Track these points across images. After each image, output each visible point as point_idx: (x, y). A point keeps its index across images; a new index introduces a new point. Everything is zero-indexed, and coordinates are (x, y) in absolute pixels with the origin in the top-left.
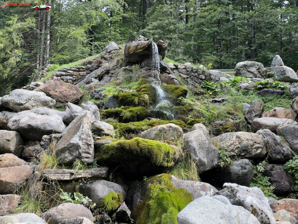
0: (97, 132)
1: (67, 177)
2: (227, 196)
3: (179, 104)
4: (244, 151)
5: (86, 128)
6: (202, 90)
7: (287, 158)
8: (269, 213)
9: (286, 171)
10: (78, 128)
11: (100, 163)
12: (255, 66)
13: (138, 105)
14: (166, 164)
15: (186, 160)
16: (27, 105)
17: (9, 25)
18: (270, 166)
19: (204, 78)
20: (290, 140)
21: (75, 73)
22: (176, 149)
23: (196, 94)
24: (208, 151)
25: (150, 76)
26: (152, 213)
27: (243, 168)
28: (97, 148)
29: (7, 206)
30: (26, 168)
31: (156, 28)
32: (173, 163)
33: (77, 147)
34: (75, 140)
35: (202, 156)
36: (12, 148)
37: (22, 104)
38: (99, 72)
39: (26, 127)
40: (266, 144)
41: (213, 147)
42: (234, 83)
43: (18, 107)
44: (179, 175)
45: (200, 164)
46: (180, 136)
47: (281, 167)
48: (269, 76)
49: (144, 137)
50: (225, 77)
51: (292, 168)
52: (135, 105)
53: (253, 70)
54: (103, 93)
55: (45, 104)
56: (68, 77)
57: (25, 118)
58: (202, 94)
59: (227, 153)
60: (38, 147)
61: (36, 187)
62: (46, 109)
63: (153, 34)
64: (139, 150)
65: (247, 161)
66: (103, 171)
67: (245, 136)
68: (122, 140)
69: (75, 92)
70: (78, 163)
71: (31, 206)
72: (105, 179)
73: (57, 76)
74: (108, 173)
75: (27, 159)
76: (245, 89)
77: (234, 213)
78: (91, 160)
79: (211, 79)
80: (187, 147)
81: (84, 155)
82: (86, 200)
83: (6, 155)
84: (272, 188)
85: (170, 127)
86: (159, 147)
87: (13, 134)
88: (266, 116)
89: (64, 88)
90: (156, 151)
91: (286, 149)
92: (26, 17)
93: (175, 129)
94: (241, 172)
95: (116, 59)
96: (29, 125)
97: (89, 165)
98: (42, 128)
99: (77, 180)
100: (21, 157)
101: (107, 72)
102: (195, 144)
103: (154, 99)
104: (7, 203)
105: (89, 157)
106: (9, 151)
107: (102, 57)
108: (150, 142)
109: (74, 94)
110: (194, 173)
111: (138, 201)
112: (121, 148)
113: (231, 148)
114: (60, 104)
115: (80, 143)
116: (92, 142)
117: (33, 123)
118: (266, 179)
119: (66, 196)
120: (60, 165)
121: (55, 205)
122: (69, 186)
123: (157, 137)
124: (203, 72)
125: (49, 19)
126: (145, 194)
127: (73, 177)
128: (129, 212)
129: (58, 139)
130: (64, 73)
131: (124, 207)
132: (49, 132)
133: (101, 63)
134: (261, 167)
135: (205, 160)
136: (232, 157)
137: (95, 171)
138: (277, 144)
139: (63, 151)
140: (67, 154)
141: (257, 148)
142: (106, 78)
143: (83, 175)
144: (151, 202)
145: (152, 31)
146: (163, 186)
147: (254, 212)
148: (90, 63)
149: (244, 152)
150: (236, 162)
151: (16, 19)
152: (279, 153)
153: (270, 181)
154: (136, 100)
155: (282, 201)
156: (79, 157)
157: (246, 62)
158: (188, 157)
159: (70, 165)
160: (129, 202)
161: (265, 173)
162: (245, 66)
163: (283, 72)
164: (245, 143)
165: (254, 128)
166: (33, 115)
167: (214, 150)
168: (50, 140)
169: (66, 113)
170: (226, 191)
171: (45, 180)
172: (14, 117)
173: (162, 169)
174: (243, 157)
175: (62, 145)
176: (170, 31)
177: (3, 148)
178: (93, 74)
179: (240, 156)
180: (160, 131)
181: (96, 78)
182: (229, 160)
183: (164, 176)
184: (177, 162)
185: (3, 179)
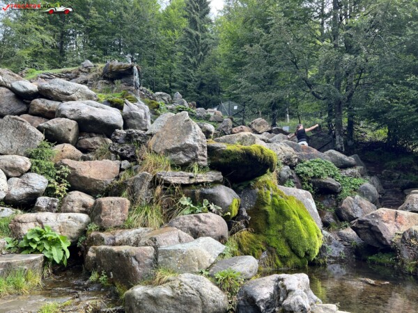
1: (187, 181)
4: (287, 159)
7: (296, 165)
12: (166, 95)
29: (119, 214)
30: (110, 163)
33: (194, 149)
34: (191, 141)
36: (71, 138)
37: (69, 94)
38: (79, 80)
43: (63, 97)
53: (165, 98)
55: (89, 97)
57: (85, 109)
65: (288, 167)
66: (220, 176)
70: (195, 165)
74: (224, 178)
78: (205, 164)
81: (199, 157)
83: (67, 145)
87: (74, 123)
96: (92, 117)
97: (204, 168)
98: (105, 121)
99: (196, 184)
100: (77, 148)
101: (86, 82)
104: (119, 209)
105: (204, 160)
107: (80, 70)
115: (197, 145)
116: (205, 144)
117: (95, 115)
119: (186, 201)
120: (175, 167)
122: (187, 190)
126: (255, 198)
127: (192, 181)
130: (48, 77)
133: (78, 74)
137: (214, 175)
139: (173, 150)
140: (181, 155)
143: (204, 180)
144: (268, 208)
148: (69, 72)
149: (287, 161)
156: (196, 159)
159: (185, 167)
162: (161, 95)
163: (183, 103)
174: (286, 164)
175: (169, 144)
177: (64, 138)
185: (86, 175)
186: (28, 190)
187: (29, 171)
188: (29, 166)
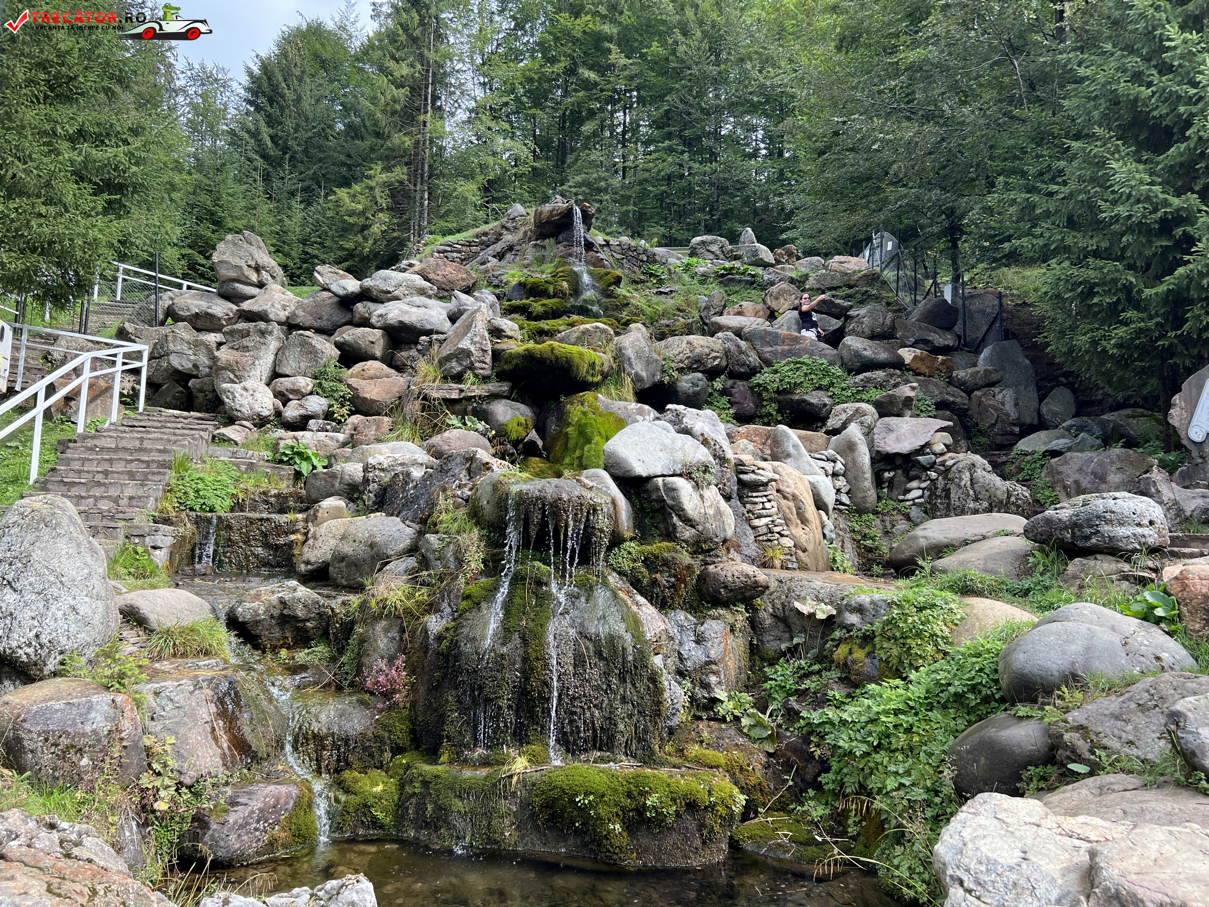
0: (496, 332)
1: (455, 395)
2: (670, 422)
3: (610, 295)
4: (696, 362)
5: (480, 327)
6: (642, 277)
7: (754, 371)
8: (725, 443)
9: (752, 388)
10: (468, 327)
11: (501, 376)
12: (717, 242)
13: (554, 297)
14: (590, 379)
15: (618, 373)
16: (397, 293)
17: (369, 177)
18: (730, 382)
19: (645, 259)
20: (758, 347)
21: (464, 249)
22: (604, 359)
23: (635, 282)
24: (648, 362)
25: (570, 255)
26: (571, 444)
27: (694, 385)
28: (497, 355)
29: (373, 432)
30: (398, 381)
31: (579, 185)
32: (600, 377)
33: (468, 353)
34: (465, 344)
35: (639, 368)
36: (378, 353)
37: (389, 292)
38: (498, 247)
39: (397, 324)
40: (727, 353)
41: (655, 356)
42: (687, 268)
43: (383, 296)
44: (609, 395)
45: (637, 379)
46: (609, 340)
47: (745, 383)
48: (736, 258)
49: (561, 341)
50: (676, 258)
51: (759, 385)
52: (549, 297)
53: (715, 248)
54: (504, 278)
55: (422, 292)
56: (455, 255)
57: (394, 312)
58: (643, 282)
59: (673, 365)
60: (413, 353)
61: (413, 407)
62: (424, 299)
63: (576, 194)
64: (553, 358)
65: (700, 375)
66: (505, 387)
67: (699, 341)
68: (531, 345)
69: (464, 276)
70: (469, 375)
71: (407, 433)
72: (507, 398)
73: (439, 252)
74: (511, 390)
75: (400, 369)
76: (702, 275)
77: (679, 444)
78: (487, 373)
79: (655, 261)
80: (619, 356)
81: (477, 365)
82: (481, 426)
83: (370, 363)
84: (732, 411)
85: (597, 327)
86: (581, 354)
87: (378, 333)
88: (729, 314)
89: (448, 269)
90: (577, 360)
91: (753, 359)
92: (394, 166)
93: (604, 331)
94: (691, 391)
95: (523, 229)
96: (401, 322)
97: (485, 379)
98: (418, 325)
99: (469, 399)
100: (390, 366)
101: (510, 248)
102: (630, 353)
103: (576, 290)
104: (374, 428)
105: (486, 367)
106: (374, 358)
107: (503, 227)
108: (569, 347)
109: (463, 279)
110: (628, 390)
111: (553, 428)
112: (529, 356)
113: (679, 358)
114: (444, 292)
115: (472, 348)
116: (489, 347)
117: (406, 319)
118: (725, 399)
119: (454, 420)
120: (445, 378)
121: (440, 431)
122: (458, 407)
123: (579, 341)
124: (645, 251)
125: (426, 168)
126: (562, 418)
127: (463, 394)
128: (540, 443)
129: (441, 342)
130: (449, 249)
131: (533, 435)
132: (429, 333)
133: (501, 234)
134: (718, 384)
135: (644, 374)
136: (681, 370)
137: (493, 386)
138: (741, 352)
139: (448, 358)
140: (454, 364)
141: (715, 358)
142: (509, 256)
143: (477, 392)
144: (570, 430)
145: (573, 190)
146: (586, 409)
147: (705, 442)
148: (485, 234)
149: (696, 364)
150: (686, 377)
151: (379, 168)
152: (743, 365)
153: (729, 402)
154: (551, 289)
155: (743, 429)
156: (471, 367)
157: (704, 238)
158: (621, 369)
159: (458, 378)
160: (541, 429)
161: (724, 392)
162: (703, 242)
163: (755, 253)
164: (698, 350)
165: (711, 330)
166: (406, 307)
167: (657, 361)
168: (430, 343)
169: (452, 305)
170: (669, 415)
171: (425, 398)
172: (380, 309)
173: (586, 386)
174: (695, 370)
175: (446, 351)
176: (599, 190)
177: (366, 353)
178: (490, 250)
179: (690, 369)
180: (583, 333)
181: (494, 256)
182: (675, 374)
183: (588, 395)
184: (605, 376)
185: (367, 396)
186: (302, 412)
187: (311, 393)
188: (309, 388)
